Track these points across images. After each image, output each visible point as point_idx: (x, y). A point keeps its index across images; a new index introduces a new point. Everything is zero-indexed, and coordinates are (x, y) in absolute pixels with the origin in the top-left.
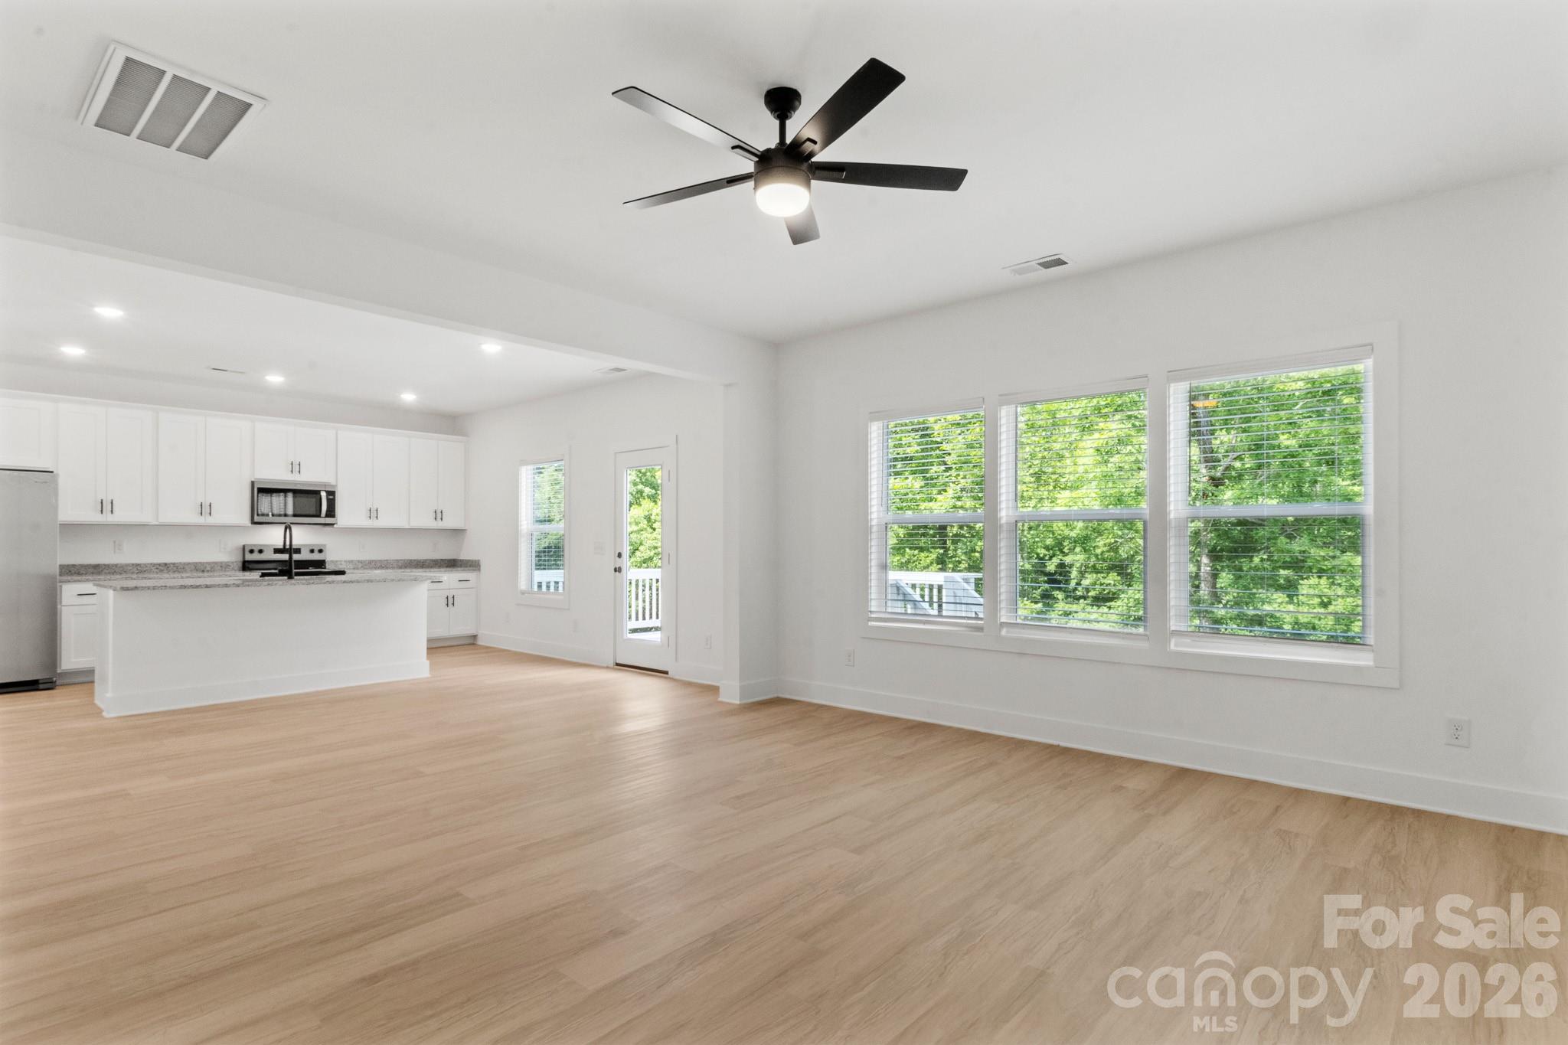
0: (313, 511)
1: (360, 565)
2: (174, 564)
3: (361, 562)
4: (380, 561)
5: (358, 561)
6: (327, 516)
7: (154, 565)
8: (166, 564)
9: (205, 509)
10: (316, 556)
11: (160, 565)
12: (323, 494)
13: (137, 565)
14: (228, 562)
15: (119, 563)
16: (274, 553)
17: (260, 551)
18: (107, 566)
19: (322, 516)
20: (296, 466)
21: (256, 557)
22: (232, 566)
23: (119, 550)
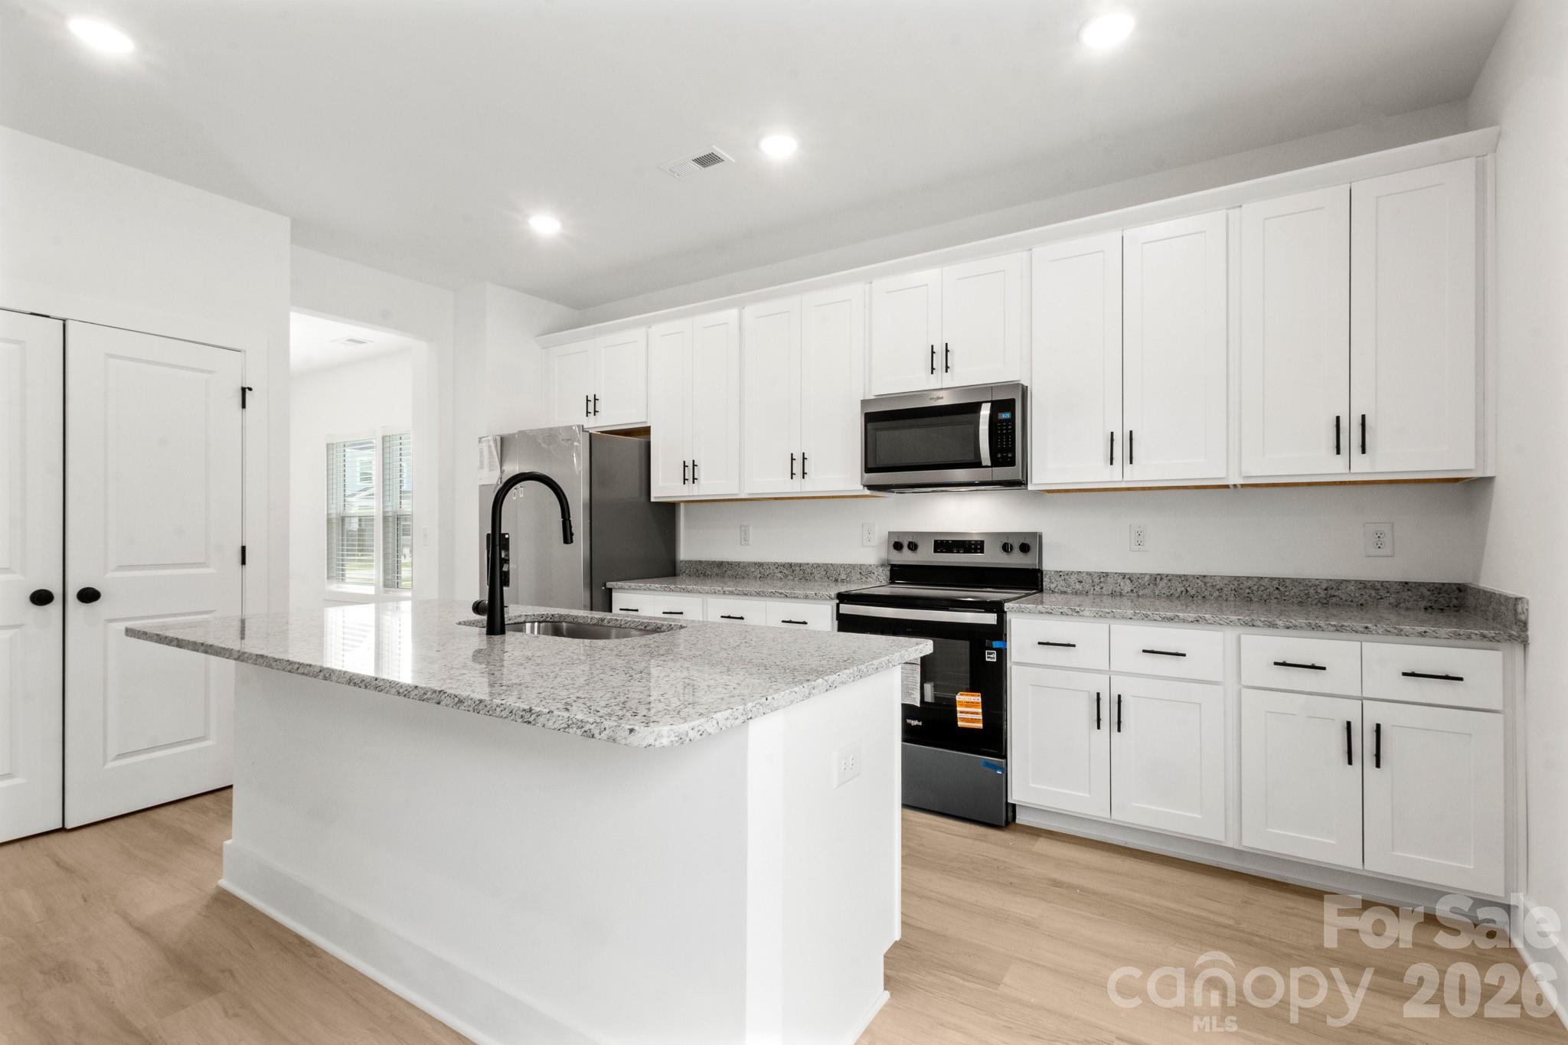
0: (970, 458)
1: (1127, 587)
2: (800, 565)
3: (1130, 578)
4: (1183, 578)
5: (1124, 576)
6: (996, 462)
7: (778, 565)
8: (791, 565)
9: (799, 466)
10: (1016, 560)
11: (783, 565)
12: (985, 411)
13: (761, 565)
14: (870, 566)
15: (742, 560)
16: (935, 551)
17: (913, 547)
18: (730, 564)
19: (984, 464)
20: (940, 358)
21: (906, 558)
22: (876, 573)
23: (745, 540)
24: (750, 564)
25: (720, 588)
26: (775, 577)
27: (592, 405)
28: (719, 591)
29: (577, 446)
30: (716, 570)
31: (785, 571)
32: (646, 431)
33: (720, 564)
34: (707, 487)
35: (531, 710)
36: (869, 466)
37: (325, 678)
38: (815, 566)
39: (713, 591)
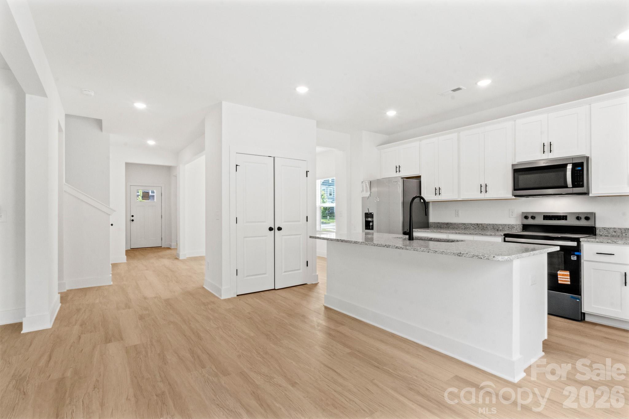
0: (563, 184)
2: (482, 224)
6: (574, 186)
7: (471, 224)
8: (477, 224)
9: (484, 188)
10: (583, 223)
11: (474, 224)
12: (569, 167)
13: (464, 224)
14: (513, 225)
15: (456, 222)
16: (544, 219)
17: (533, 218)
18: (451, 224)
19: (569, 187)
20: (548, 147)
21: (530, 222)
22: (516, 228)
23: (457, 215)
24: (460, 224)
25: (454, 232)
26: (471, 229)
27: (398, 169)
28: (454, 233)
29: (399, 184)
30: (445, 226)
31: (475, 226)
32: (419, 177)
33: (447, 224)
34: (444, 197)
35: (460, 253)
36: (515, 188)
37: (387, 247)
38: (488, 225)
39: (452, 233)
